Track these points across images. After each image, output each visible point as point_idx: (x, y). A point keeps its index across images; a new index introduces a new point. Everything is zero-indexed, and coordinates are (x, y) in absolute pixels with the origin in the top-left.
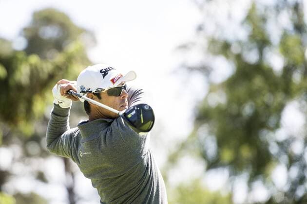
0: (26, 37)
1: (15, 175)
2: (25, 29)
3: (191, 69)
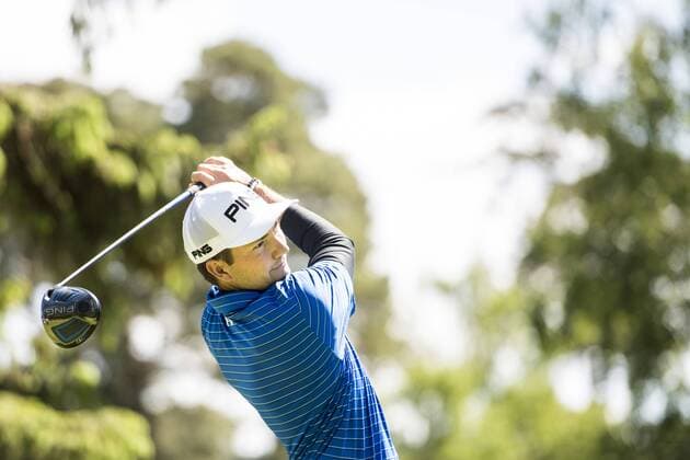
2: (187, 84)
3: (516, 157)
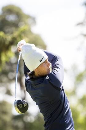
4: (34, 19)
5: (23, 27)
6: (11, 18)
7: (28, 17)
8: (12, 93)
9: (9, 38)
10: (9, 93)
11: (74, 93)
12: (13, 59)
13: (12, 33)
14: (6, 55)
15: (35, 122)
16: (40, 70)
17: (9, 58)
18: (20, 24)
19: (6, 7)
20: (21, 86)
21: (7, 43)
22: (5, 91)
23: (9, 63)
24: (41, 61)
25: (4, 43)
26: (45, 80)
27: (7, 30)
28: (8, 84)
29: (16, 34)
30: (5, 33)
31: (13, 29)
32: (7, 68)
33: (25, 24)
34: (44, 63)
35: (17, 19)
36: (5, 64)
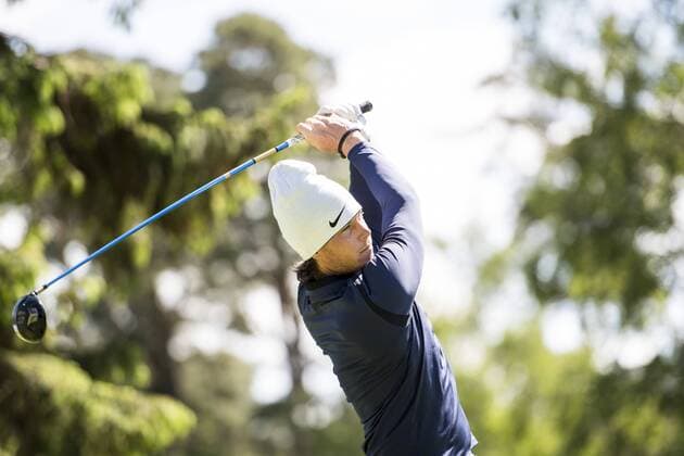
0: (203, 68)
1: (192, 321)
2: (202, 55)
3: (512, 122)
4: (328, 64)
5: (289, 93)
6: (249, 60)
7: (309, 56)
8: (251, 326)
9: (240, 131)
10: (239, 324)
11: (472, 324)
12: (254, 206)
13: (251, 114)
14: (228, 191)
15: (331, 426)
16: (334, 255)
17: (242, 203)
18: (279, 82)
19: (230, 21)
20: (285, 298)
21: (233, 149)
22: (228, 319)
23: (240, 220)
24: (333, 225)
25: (224, 149)
26: (350, 288)
27: (232, 105)
28: (238, 293)
29: (265, 117)
30: (227, 112)
31: (255, 99)
32: (235, 237)
33: (299, 80)
34: (348, 231)
35: (268, 64)
36: (226, 222)
